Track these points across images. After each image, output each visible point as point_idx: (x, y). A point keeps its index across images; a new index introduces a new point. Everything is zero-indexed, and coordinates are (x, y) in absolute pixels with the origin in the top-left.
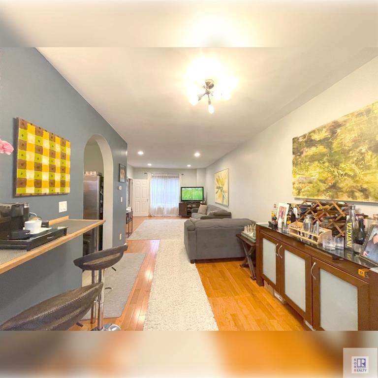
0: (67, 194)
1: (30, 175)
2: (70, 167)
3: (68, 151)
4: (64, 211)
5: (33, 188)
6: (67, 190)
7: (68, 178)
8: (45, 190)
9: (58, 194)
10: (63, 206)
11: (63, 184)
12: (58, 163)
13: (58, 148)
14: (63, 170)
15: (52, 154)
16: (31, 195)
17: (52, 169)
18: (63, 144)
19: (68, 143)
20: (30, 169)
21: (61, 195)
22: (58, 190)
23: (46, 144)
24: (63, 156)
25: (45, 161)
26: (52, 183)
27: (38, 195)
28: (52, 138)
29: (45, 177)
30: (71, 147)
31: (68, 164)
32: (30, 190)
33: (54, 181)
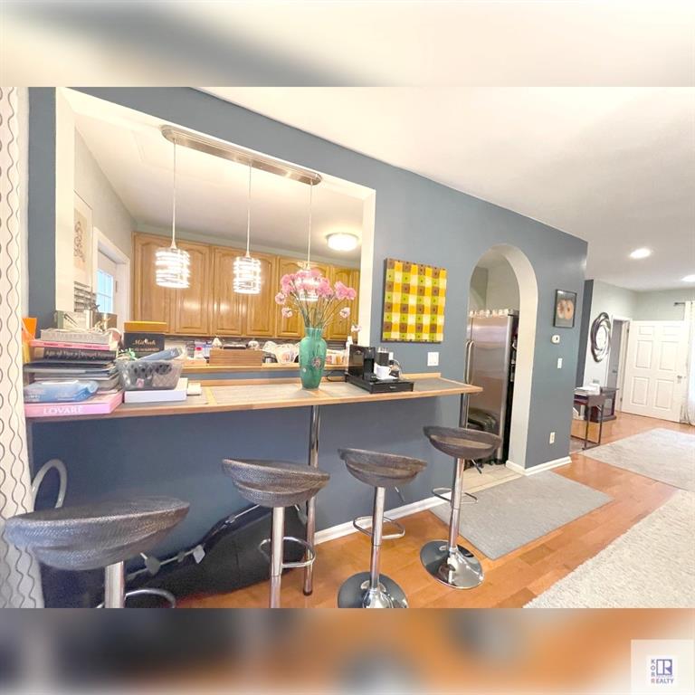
0: (439, 343)
1: (395, 318)
2: (444, 305)
3: (442, 283)
4: (433, 365)
5: (398, 333)
6: (439, 337)
7: (440, 321)
8: (411, 336)
9: (426, 342)
10: (433, 358)
11: (433, 328)
12: (427, 301)
13: (428, 283)
14: (434, 310)
15: (421, 291)
16: (396, 341)
17: (420, 309)
18: (436, 275)
19: (443, 273)
20: (396, 312)
21: (429, 343)
22: (426, 336)
23: (414, 281)
24: (436, 292)
25: (412, 301)
26: (419, 328)
27: (403, 341)
28: (422, 271)
29: (411, 320)
30: (447, 277)
31: (441, 301)
32: (395, 335)
33: (422, 325)
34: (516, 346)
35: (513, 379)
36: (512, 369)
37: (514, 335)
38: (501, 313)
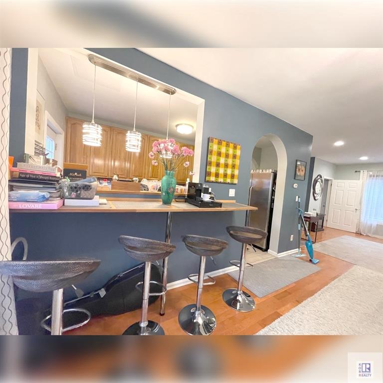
0: (235, 184)
1: (213, 170)
2: (238, 164)
3: (238, 152)
4: (231, 196)
5: (214, 178)
6: (236, 181)
7: (236, 172)
8: (221, 180)
9: (228, 183)
10: (232, 192)
11: (233, 176)
12: (230, 161)
13: (231, 152)
14: (234, 166)
15: (227, 156)
16: (213, 182)
17: (226, 166)
18: (235, 148)
19: (239, 147)
20: (214, 166)
21: (230, 184)
22: (229, 180)
23: (223, 150)
24: (234, 157)
25: (222, 161)
26: (225, 176)
27: (217, 182)
28: (228, 145)
29: (221, 171)
30: (241, 149)
31: (237, 162)
32: (213, 179)
33: (227, 174)
34: (275, 189)
35: (273, 206)
36: (273, 201)
37: (274, 183)
38: (268, 171)
